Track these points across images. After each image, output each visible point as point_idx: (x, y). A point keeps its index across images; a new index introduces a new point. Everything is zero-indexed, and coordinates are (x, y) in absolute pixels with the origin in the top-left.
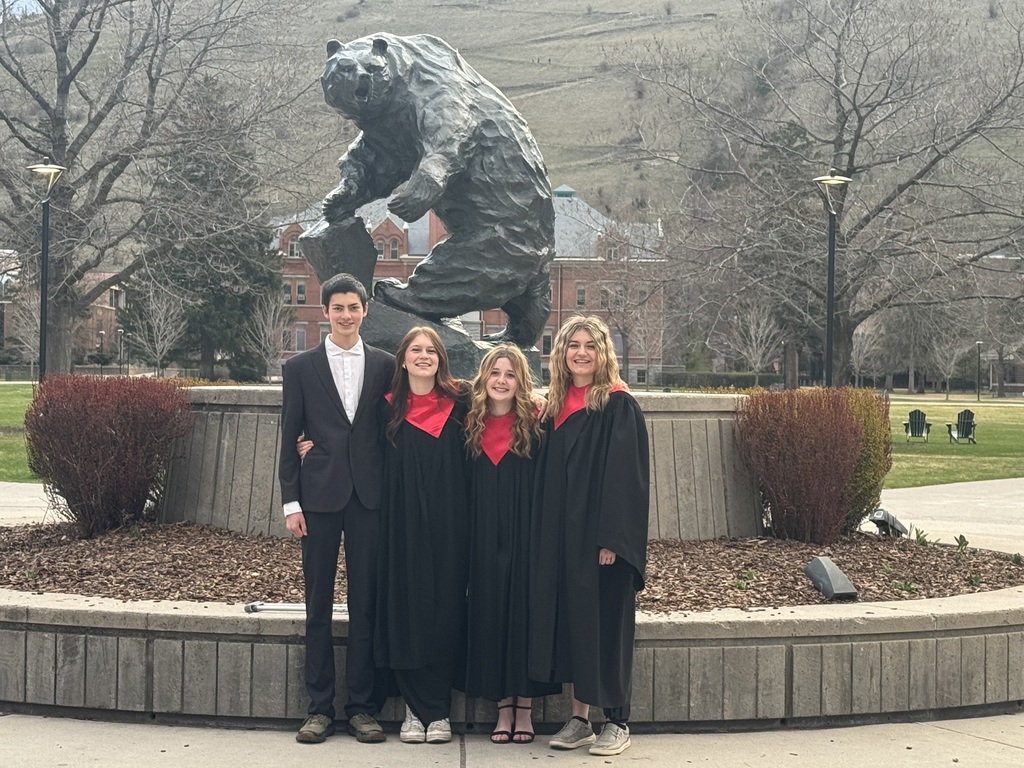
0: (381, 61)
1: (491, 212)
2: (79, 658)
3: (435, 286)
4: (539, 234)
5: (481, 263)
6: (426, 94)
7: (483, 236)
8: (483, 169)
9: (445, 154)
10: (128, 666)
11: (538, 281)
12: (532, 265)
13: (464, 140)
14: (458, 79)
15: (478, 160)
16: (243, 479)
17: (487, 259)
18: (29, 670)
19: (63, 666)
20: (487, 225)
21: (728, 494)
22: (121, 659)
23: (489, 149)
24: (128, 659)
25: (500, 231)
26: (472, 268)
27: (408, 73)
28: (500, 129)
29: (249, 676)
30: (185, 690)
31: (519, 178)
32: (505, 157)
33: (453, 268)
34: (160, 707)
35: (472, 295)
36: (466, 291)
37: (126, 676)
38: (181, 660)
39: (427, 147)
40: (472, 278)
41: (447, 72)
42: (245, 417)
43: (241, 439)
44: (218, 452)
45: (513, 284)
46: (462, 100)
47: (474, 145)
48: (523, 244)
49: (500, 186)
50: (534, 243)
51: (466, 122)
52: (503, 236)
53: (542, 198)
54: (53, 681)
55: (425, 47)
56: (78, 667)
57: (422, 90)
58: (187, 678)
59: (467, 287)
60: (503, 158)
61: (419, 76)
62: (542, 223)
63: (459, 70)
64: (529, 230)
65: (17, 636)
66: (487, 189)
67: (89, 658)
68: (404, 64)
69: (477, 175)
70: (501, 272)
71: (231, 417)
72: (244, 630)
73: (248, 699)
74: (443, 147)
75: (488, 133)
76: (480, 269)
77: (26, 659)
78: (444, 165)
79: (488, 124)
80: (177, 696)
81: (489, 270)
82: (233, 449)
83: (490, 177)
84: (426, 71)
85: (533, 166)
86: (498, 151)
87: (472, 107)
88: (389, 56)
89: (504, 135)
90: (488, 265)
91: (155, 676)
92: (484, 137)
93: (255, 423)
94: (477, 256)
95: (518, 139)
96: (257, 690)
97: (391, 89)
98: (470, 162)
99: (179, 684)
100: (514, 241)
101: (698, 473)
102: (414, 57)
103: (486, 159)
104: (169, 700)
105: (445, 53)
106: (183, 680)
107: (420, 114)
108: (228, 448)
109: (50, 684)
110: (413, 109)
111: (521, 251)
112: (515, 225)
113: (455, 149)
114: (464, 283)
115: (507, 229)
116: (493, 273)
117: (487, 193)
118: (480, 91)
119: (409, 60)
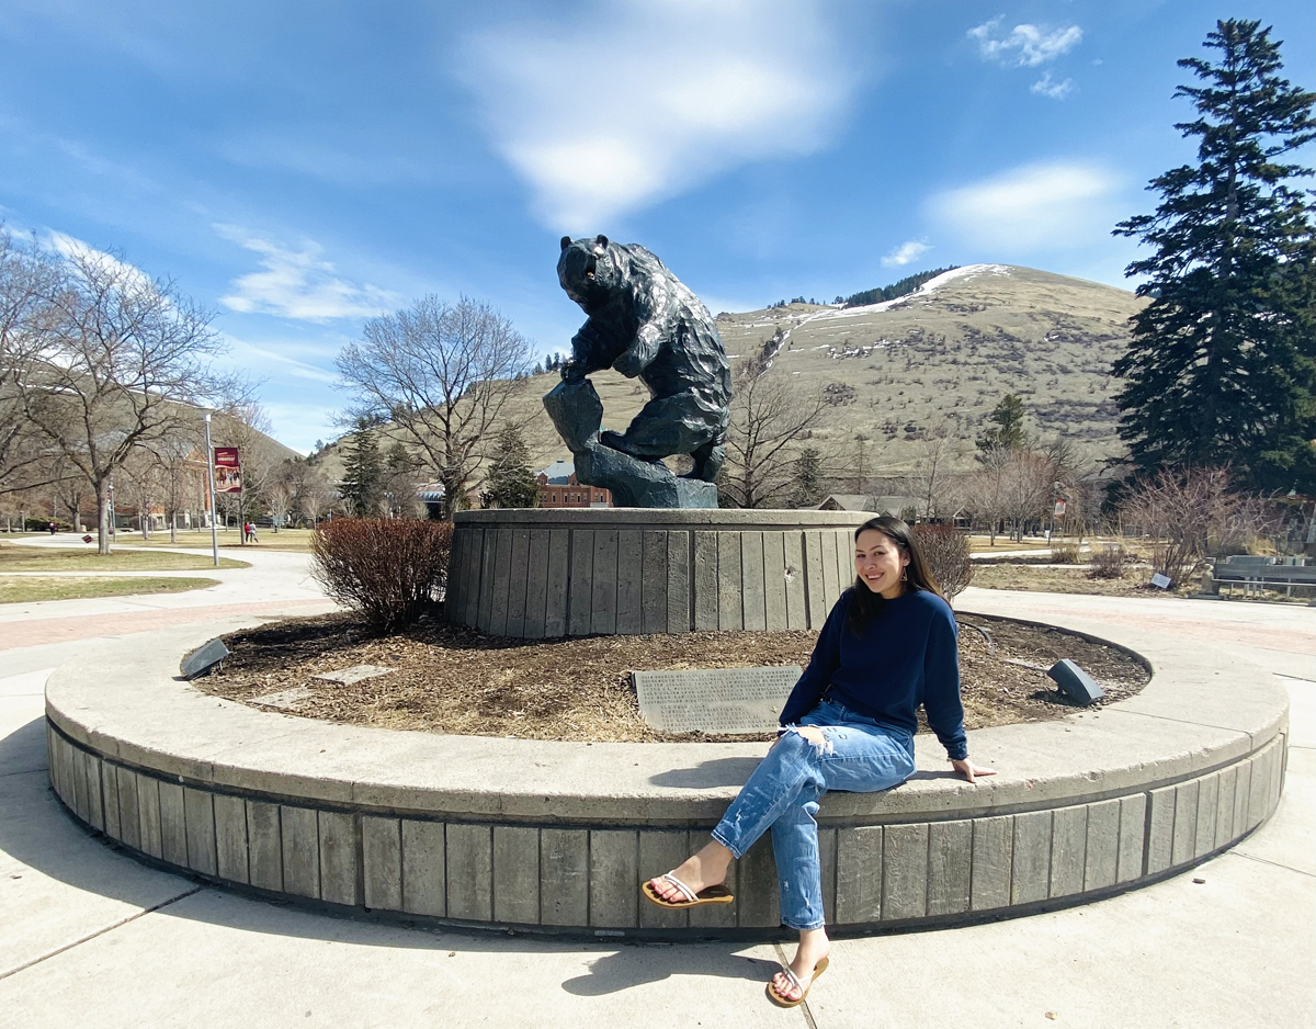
0: (603, 252)
1: (688, 377)
2: (273, 831)
4: (722, 395)
8: (682, 343)
9: (657, 326)
10: (331, 848)
13: (669, 318)
15: (677, 336)
17: (685, 413)
18: (219, 839)
19: (256, 840)
22: (323, 838)
23: (686, 328)
24: (331, 839)
25: (695, 392)
27: (625, 266)
29: (488, 868)
30: (405, 884)
34: (374, 902)
37: (329, 861)
38: (398, 845)
39: (641, 321)
43: (499, 550)
44: (482, 562)
45: (703, 433)
47: (675, 324)
48: (711, 402)
49: (694, 358)
50: (719, 402)
52: (698, 396)
54: (245, 856)
56: (272, 842)
58: (406, 868)
60: (696, 336)
61: (633, 269)
62: (723, 387)
64: (716, 392)
65: (203, 798)
66: (684, 359)
67: (284, 833)
68: (620, 258)
70: (695, 423)
72: (481, 808)
73: (488, 899)
74: (654, 320)
75: (685, 316)
76: (681, 421)
77: (215, 827)
78: (655, 334)
80: (394, 890)
83: (688, 350)
86: (692, 330)
87: (672, 295)
88: (610, 251)
90: (687, 417)
91: (365, 863)
92: (683, 319)
93: (511, 536)
94: (677, 410)
96: (498, 887)
97: (612, 275)
98: (673, 336)
99: (397, 875)
100: (705, 400)
103: (684, 336)
104: (385, 894)
105: (650, 259)
106: (402, 870)
109: (242, 858)
110: (629, 292)
111: (710, 408)
112: (706, 387)
115: (700, 390)
116: (691, 424)
117: (685, 362)
119: (624, 257)
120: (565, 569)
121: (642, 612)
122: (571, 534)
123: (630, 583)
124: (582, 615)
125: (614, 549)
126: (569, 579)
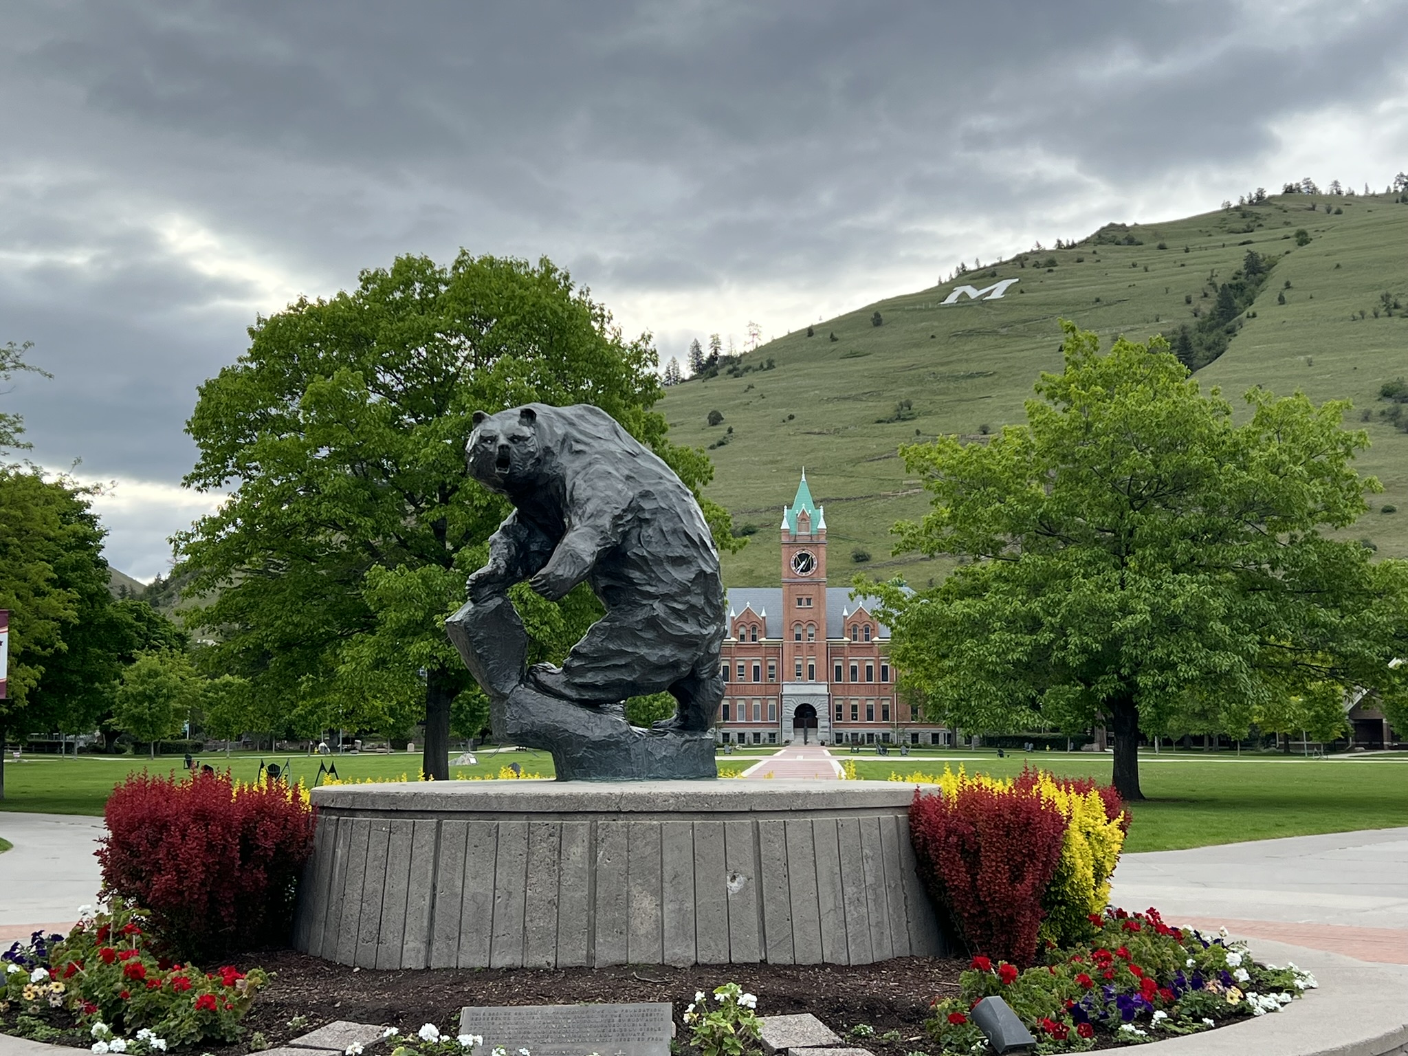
0: (527, 431)
1: (648, 588)
3: (590, 670)
4: (702, 611)
5: (638, 643)
6: (578, 464)
7: (641, 615)
8: (640, 542)
9: (595, 527)
11: (705, 661)
12: (696, 644)
13: (617, 512)
14: (613, 447)
15: (635, 533)
16: (354, 893)
17: (644, 639)
20: (645, 602)
21: (909, 903)
23: (647, 521)
25: (659, 609)
26: (630, 650)
27: (559, 444)
28: (659, 499)
31: (679, 551)
32: (664, 529)
33: (609, 649)
35: (630, 679)
36: (622, 674)
39: (575, 520)
40: (629, 660)
41: (602, 441)
42: (358, 822)
43: (353, 847)
44: (333, 863)
45: (675, 665)
46: (617, 470)
47: (629, 517)
48: (686, 621)
49: (658, 561)
50: (699, 621)
51: (620, 492)
52: (662, 614)
53: (705, 572)
55: (581, 417)
57: (573, 462)
59: (623, 670)
60: (662, 531)
61: (571, 446)
62: (707, 599)
63: (617, 440)
64: (692, 607)
66: (643, 563)
68: (553, 433)
69: (634, 551)
70: (660, 653)
71: (346, 822)
74: (592, 519)
75: (647, 505)
76: (637, 651)
78: (592, 539)
79: (646, 495)
81: (647, 651)
82: (345, 858)
83: (648, 552)
84: (577, 441)
85: (697, 539)
86: (656, 523)
87: (628, 478)
88: (538, 427)
89: (664, 506)
90: (647, 645)
92: (642, 509)
93: (367, 829)
94: (632, 635)
95: (679, 510)
97: (538, 460)
98: (625, 535)
100: (676, 619)
101: (870, 880)
102: (567, 427)
103: (644, 533)
105: (602, 422)
107: (569, 486)
108: (342, 857)
110: (562, 479)
111: (682, 630)
112: (676, 601)
113: (606, 522)
114: (622, 666)
115: (667, 606)
116: (653, 655)
117: (645, 568)
118: (639, 461)
119: (560, 431)
120: (430, 874)
121: (524, 935)
122: (439, 824)
123: (510, 893)
124: (448, 937)
125: (492, 847)
126: (434, 887)
